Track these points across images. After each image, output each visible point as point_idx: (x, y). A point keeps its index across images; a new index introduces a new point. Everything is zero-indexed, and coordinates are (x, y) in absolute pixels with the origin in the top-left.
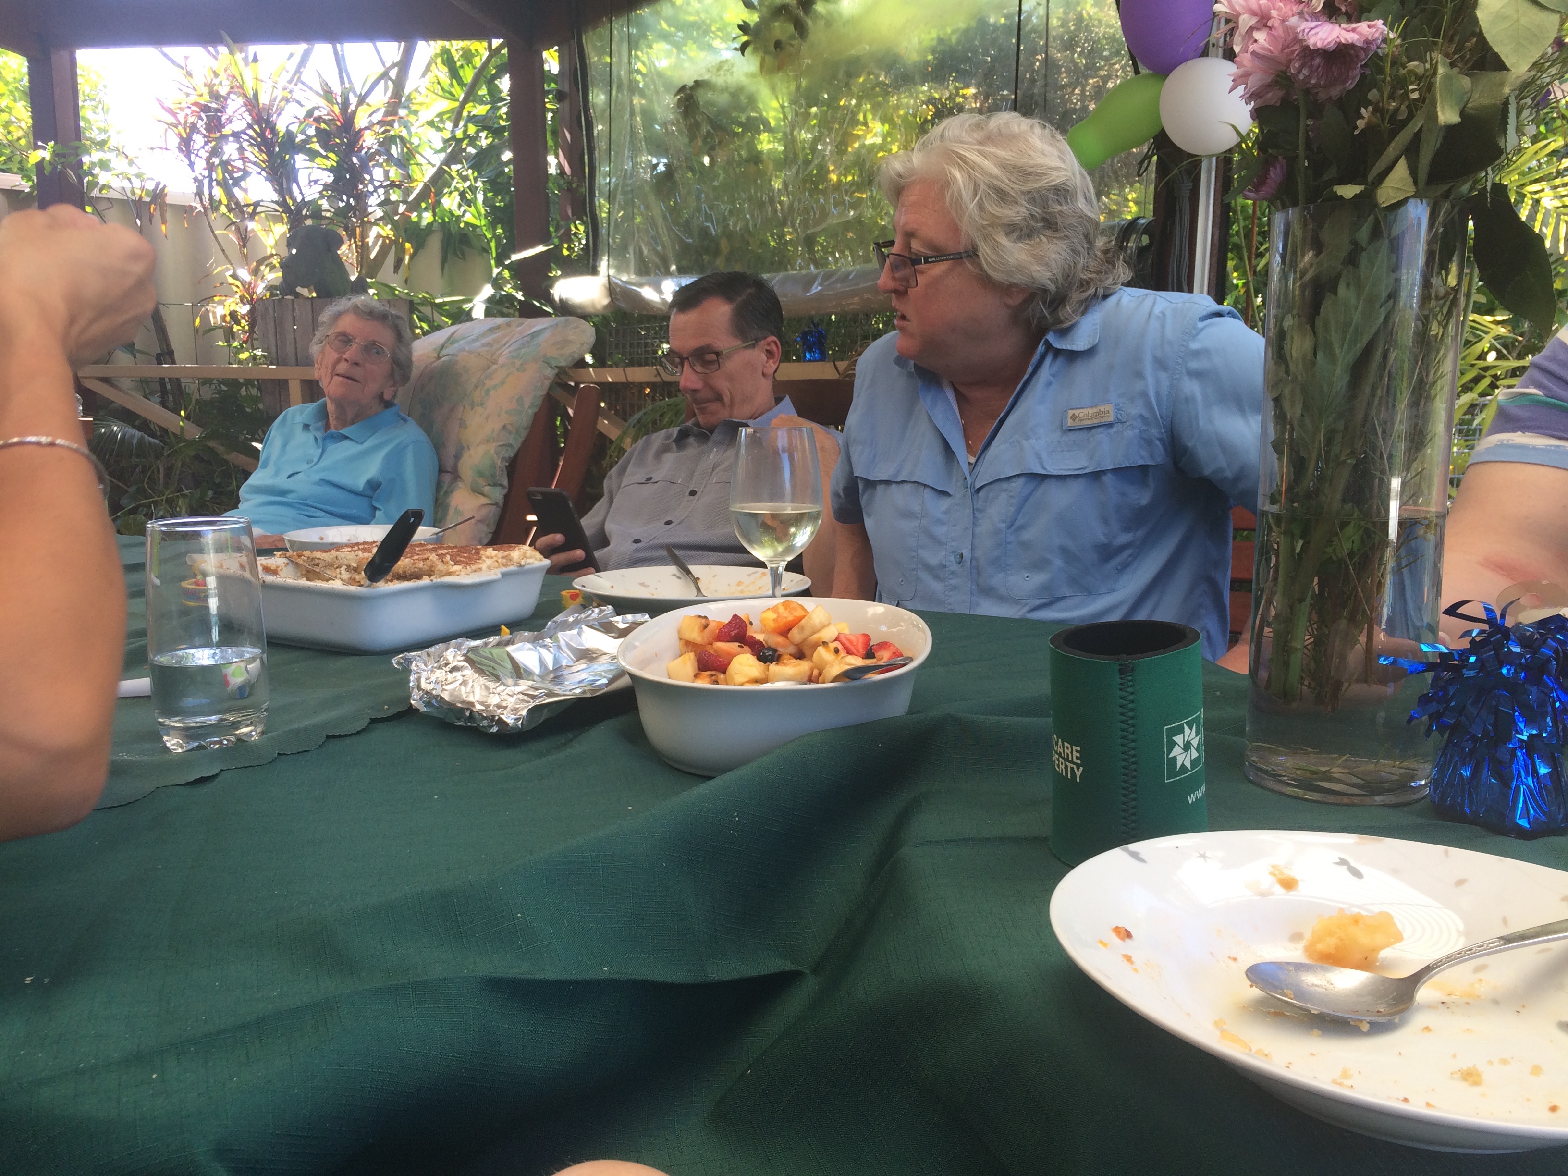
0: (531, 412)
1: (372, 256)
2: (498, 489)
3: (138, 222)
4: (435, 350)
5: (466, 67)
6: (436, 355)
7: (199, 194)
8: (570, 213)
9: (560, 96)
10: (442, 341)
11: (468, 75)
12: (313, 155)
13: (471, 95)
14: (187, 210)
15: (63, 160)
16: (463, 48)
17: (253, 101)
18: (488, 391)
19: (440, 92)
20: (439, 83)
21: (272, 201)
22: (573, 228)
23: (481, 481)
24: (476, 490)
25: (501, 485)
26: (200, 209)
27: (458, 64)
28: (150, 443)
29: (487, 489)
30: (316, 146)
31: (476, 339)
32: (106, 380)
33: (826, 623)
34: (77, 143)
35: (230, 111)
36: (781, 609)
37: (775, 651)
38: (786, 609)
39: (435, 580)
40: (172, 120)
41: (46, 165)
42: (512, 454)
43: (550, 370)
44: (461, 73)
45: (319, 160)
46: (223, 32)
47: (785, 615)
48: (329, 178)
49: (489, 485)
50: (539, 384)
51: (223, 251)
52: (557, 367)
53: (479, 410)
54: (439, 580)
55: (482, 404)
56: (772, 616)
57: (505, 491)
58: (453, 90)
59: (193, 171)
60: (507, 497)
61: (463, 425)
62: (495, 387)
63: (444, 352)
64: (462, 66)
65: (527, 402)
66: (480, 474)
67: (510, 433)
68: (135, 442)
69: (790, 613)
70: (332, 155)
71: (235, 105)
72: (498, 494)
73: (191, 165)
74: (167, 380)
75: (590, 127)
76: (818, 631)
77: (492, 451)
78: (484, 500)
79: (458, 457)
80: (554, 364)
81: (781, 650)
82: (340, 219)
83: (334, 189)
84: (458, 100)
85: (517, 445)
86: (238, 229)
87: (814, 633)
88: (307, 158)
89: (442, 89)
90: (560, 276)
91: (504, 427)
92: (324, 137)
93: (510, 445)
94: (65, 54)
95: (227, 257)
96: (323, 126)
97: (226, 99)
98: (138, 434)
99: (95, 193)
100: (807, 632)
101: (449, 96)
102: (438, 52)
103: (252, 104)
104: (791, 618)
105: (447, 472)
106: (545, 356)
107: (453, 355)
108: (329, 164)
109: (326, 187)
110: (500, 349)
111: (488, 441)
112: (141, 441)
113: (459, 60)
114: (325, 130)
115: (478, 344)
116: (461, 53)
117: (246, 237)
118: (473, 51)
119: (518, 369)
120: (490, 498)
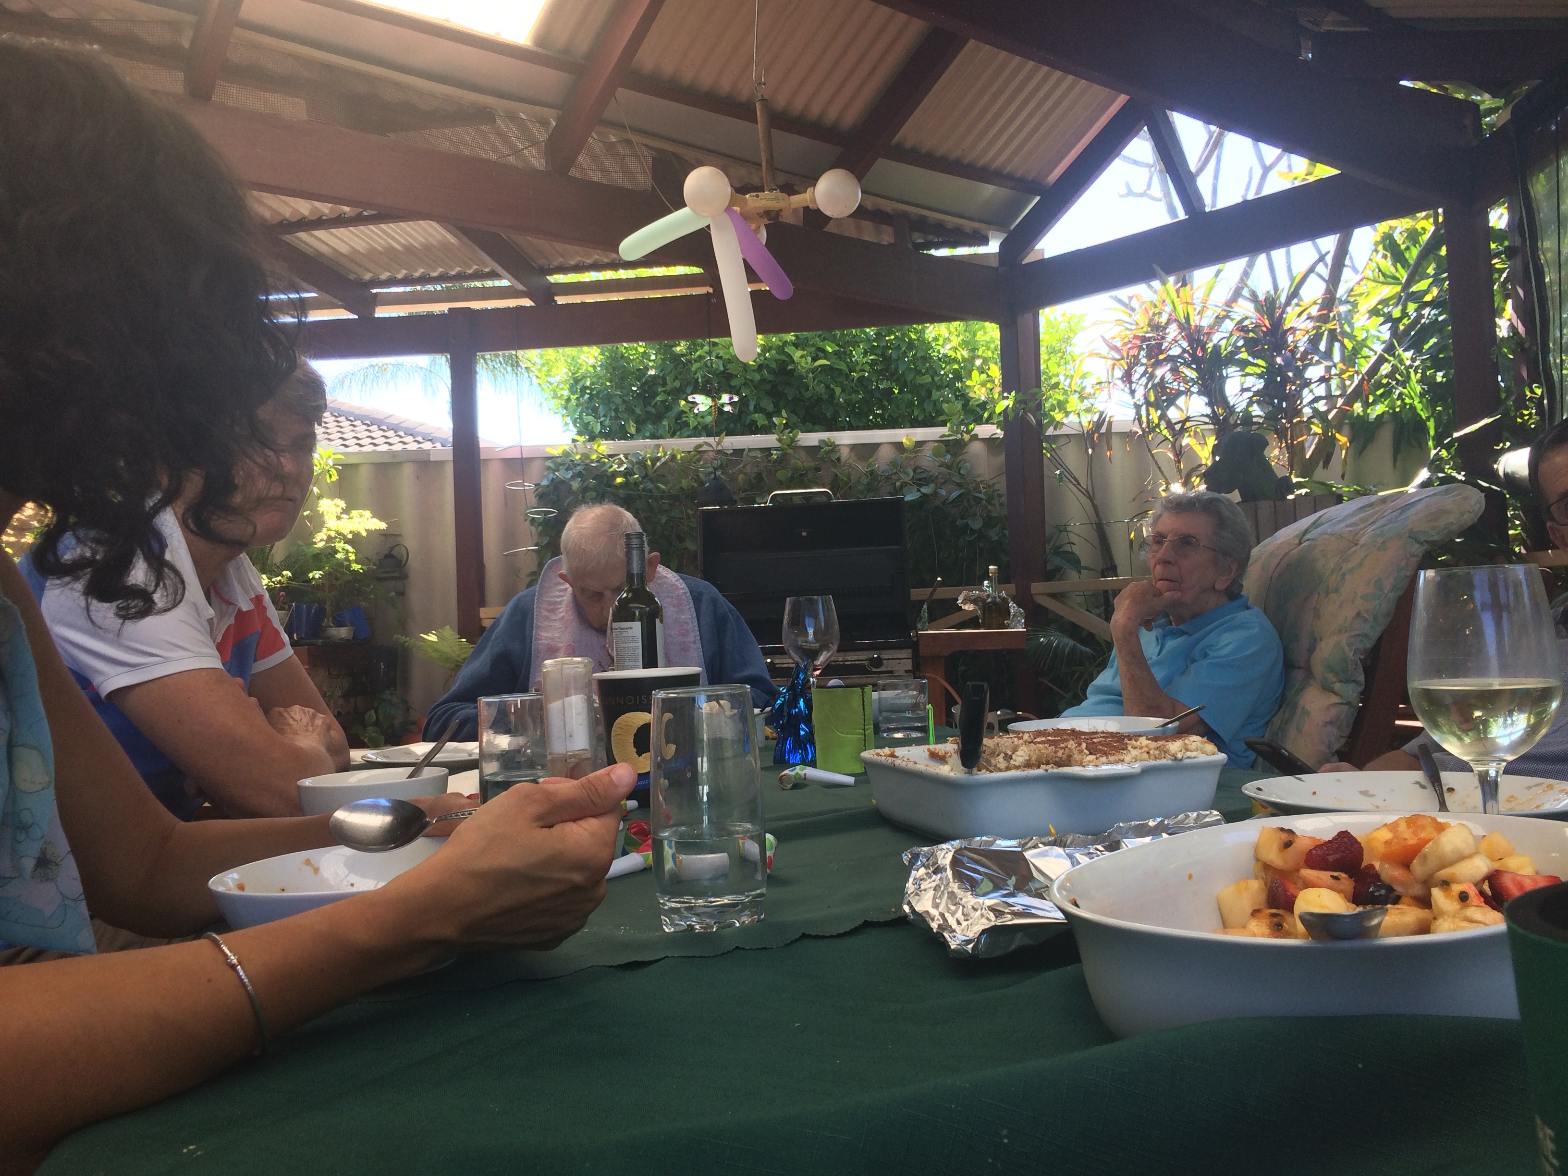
0: (1393, 596)
1: (1308, 456)
2: (1351, 686)
3: (1090, 451)
4: (1297, 536)
5: (1412, 248)
6: (1297, 541)
7: (1139, 419)
8: (1525, 375)
9: (1510, 253)
10: (1306, 526)
11: (1413, 254)
12: (1243, 364)
13: (1416, 274)
14: (1130, 435)
15: (1023, 406)
16: (1408, 229)
17: (1186, 326)
18: (1344, 575)
19: (1382, 279)
20: (1380, 270)
21: (1203, 415)
22: (1528, 393)
23: (1331, 677)
24: (1327, 688)
25: (1354, 681)
26: (1140, 432)
27: (1403, 247)
28: (1082, 650)
29: (1337, 686)
30: (1244, 355)
31: (1341, 521)
32: (1053, 596)
33: (1467, 852)
34: (1036, 390)
35: (1170, 338)
36: (1403, 827)
37: (1390, 889)
38: (1409, 826)
39: (1050, 771)
40: (1118, 357)
41: (1009, 411)
42: (1369, 645)
43: (1418, 546)
44: (1407, 255)
45: (1249, 369)
46: (1155, 266)
47: (1406, 836)
48: (1260, 384)
49: (1340, 681)
50: (1403, 563)
51: (1159, 468)
52: (1426, 542)
53: (1333, 596)
54: (1055, 770)
55: (1337, 590)
56: (1386, 835)
57: (1361, 688)
58: (1398, 275)
59: (1133, 398)
60: (1365, 696)
61: (1317, 615)
62: (1351, 571)
63: (1308, 536)
64: (1408, 248)
65: (1388, 585)
66: (1331, 669)
67: (1365, 620)
68: (1067, 650)
69: (1415, 833)
70: (1261, 362)
71: (1173, 331)
72: (1352, 692)
73: (1133, 392)
74: (1110, 593)
75: (1540, 275)
76: (1452, 863)
77: (1344, 642)
78: (1335, 699)
79: (1311, 650)
80: (1422, 539)
81: (1399, 889)
82: (1271, 423)
83: (1263, 397)
84: (1401, 284)
85: (1375, 635)
86: (1174, 446)
87: (1443, 866)
88: (1238, 369)
89: (1384, 275)
90: (1510, 449)
91: (1358, 614)
92: (1251, 345)
93: (1366, 635)
94: (1029, 316)
95: (1162, 473)
96: (1251, 335)
97: (1165, 328)
98: (1071, 642)
99: (1050, 431)
100: (1431, 864)
101: (1393, 281)
102: (1379, 239)
103: (1185, 327)
104: (1412, 841)
105: (1300, 668)
106: (1411, 531)
107: (1313, 539)
108: (1258, 371)
109: (1256, 394)
110: (1365, 528)
111: (1340, 631)
112: (1073, 650)
113: (1403, 243)
114: (1252, 337)
115: (1343, 525)
116: (1406, 235)
117: (1180, 452)
118: (1420, 230)
119: (1379, 549)
120: (1341, 696)
